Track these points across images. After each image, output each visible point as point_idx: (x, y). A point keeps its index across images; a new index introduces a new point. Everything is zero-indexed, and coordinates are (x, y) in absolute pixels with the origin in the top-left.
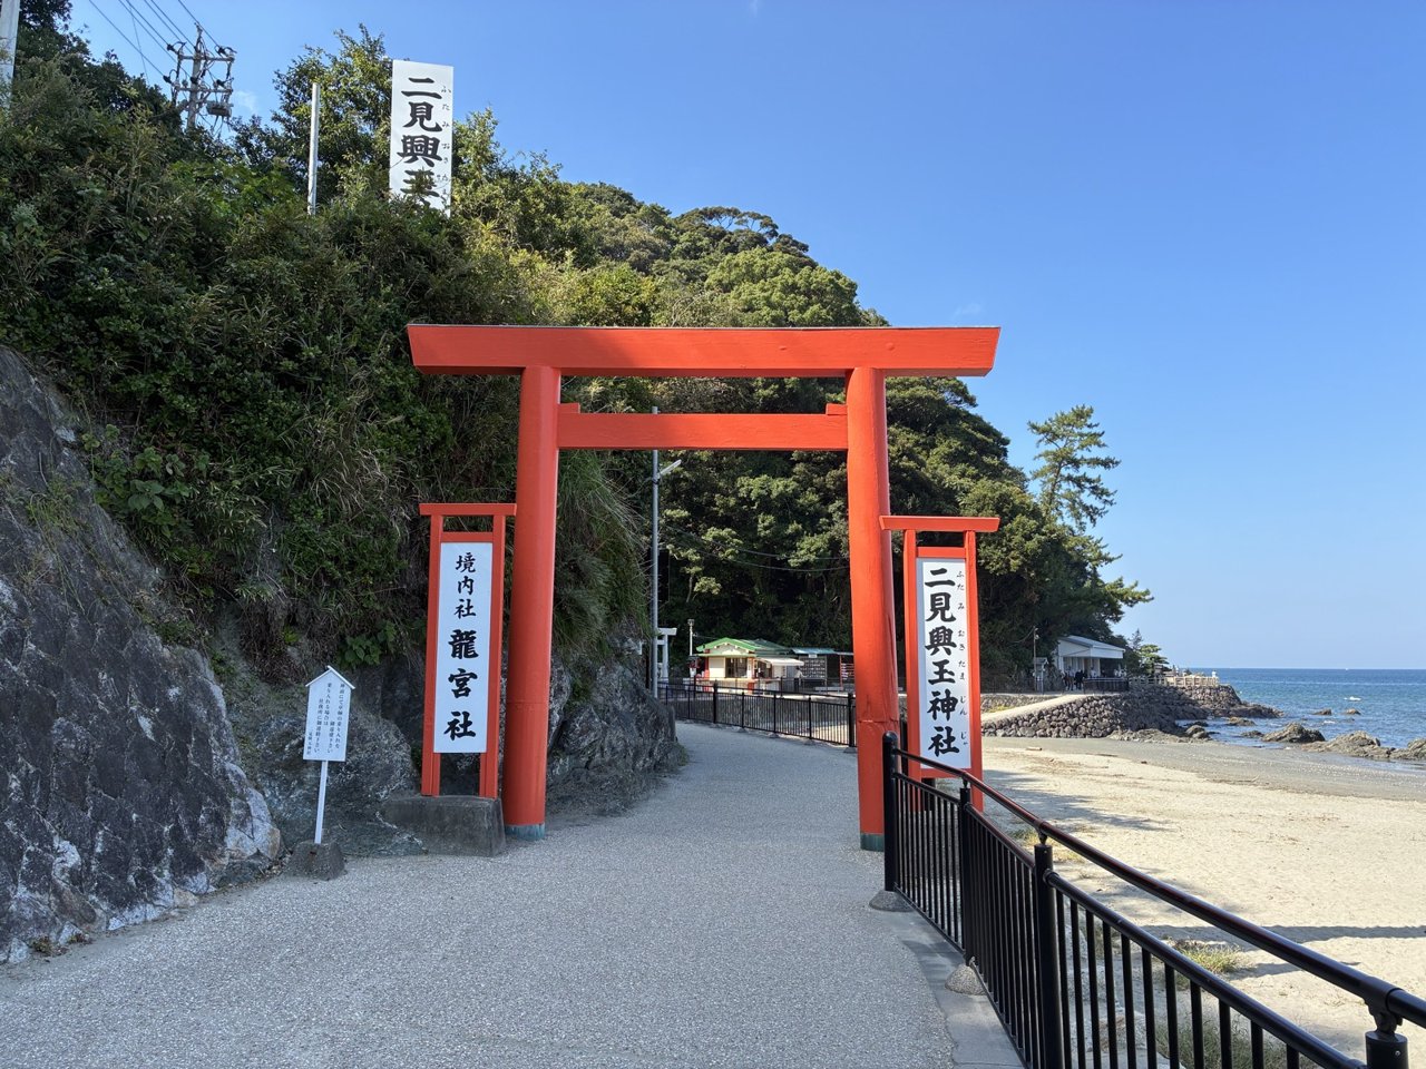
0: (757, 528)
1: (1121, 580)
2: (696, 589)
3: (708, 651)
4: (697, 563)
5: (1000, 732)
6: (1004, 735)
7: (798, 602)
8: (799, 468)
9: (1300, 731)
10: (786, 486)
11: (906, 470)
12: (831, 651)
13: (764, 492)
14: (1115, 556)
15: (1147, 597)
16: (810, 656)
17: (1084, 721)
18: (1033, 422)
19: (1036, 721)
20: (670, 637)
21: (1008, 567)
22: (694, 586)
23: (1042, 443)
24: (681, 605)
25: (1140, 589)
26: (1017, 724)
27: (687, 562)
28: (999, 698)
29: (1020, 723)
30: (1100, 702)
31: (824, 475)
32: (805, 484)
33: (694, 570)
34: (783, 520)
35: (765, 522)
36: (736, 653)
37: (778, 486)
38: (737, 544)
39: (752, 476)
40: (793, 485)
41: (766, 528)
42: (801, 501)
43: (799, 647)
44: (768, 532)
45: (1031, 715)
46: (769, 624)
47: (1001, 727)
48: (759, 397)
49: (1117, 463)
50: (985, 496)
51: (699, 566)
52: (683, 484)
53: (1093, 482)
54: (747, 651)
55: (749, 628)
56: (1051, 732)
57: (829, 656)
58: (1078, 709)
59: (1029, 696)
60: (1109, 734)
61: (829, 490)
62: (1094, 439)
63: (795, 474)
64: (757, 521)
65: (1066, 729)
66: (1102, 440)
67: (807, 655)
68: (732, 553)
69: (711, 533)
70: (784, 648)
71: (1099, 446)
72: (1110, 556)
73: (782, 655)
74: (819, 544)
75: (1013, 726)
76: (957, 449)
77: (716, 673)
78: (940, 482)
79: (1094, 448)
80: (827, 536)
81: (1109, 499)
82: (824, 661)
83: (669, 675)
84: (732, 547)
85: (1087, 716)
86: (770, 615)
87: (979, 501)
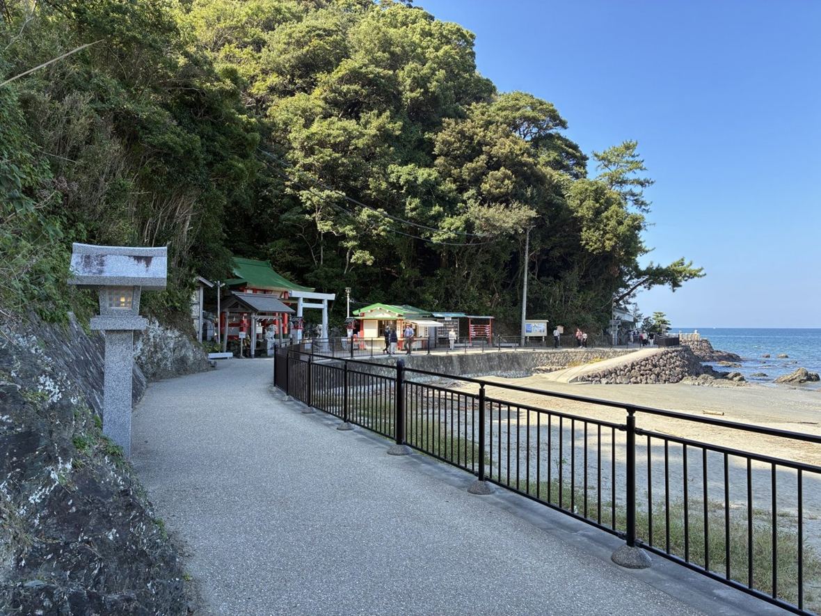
0: (405, 209)
1: (682, 260)
2: (352, 261)
3: (363, 314)
4: (354, 238)
5: (604, 381)
6: (607, 383)
7: (435, 275)
8: (440, 161)
9: (806, 374)
10: (430, 175)
11: (525, 164)
12: (463, 315)
13: (411, 178)
14: (650, 249)
15: (701, 274)
16: (446, 319)
17: (663, 370)
18: (596, 152)
19: (630, 371)
20: (330, 302)
21: (604, 247)
22: (350, 258)
23: (599, 168)
24: (339, 276)
25: (694, 268)
26: (616, 373)
27: (344, 237)
28: (596, 352)
29: (618, 372)
30: (673, 354)
31: (461, 166)
32: (445, 174)
33: (350, 244)
34: (427, 204)
35: (412, 203)
36: (387, 316)
37: (423, 174)
38: (389, 222)
39: (401, 164)
40: (435, 174)
41: (413, 210)
42: (442, 187)
43: (438, 311)
44: (414, 213)
45: (626, 366)
46: (412, 293)
47: (604, 376)
48: (407, 98)
49: (652, 182)
50: (587, 189)
51: (355, 240)
52: (341, 168)
53: (636, 196)
54: (397, 314)
55: (396, 297)
56: (641, 380)
57: (460, 318)
58: (659, 361)
59: (618, 350)
60: (681, 379)
61: (464, 180)
62: (638, 166)
63: (436, 166)
64: (405, 204)
65: (652, 377)
66: (644, 165)
67: (444, 318)
68: (384, 230)
69: (366, 212)
70: (426, 312)
71: (641, 169)
72: (647, 249)
73: (424, 318)
74: (458, 224)
75: (613, 375)
76: (555, 159)
77: (370, 332)
78: (551, 178)
79: (638, 171)
80: (464, 217)
81: (646, 208)
82: (457, 323)
83: (329, 335)
84: (384, 225)
85: (665, 366)
86: (413, 286)
87: (581, 194)
